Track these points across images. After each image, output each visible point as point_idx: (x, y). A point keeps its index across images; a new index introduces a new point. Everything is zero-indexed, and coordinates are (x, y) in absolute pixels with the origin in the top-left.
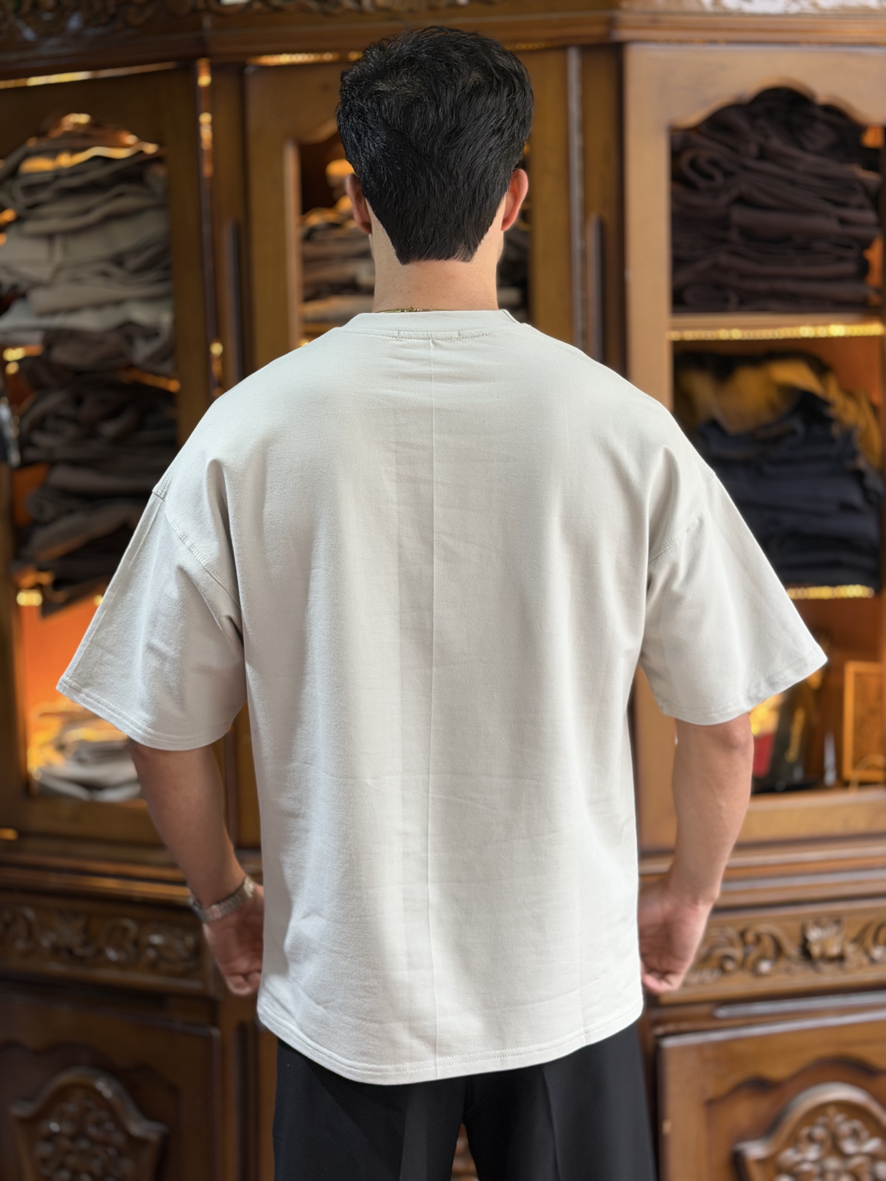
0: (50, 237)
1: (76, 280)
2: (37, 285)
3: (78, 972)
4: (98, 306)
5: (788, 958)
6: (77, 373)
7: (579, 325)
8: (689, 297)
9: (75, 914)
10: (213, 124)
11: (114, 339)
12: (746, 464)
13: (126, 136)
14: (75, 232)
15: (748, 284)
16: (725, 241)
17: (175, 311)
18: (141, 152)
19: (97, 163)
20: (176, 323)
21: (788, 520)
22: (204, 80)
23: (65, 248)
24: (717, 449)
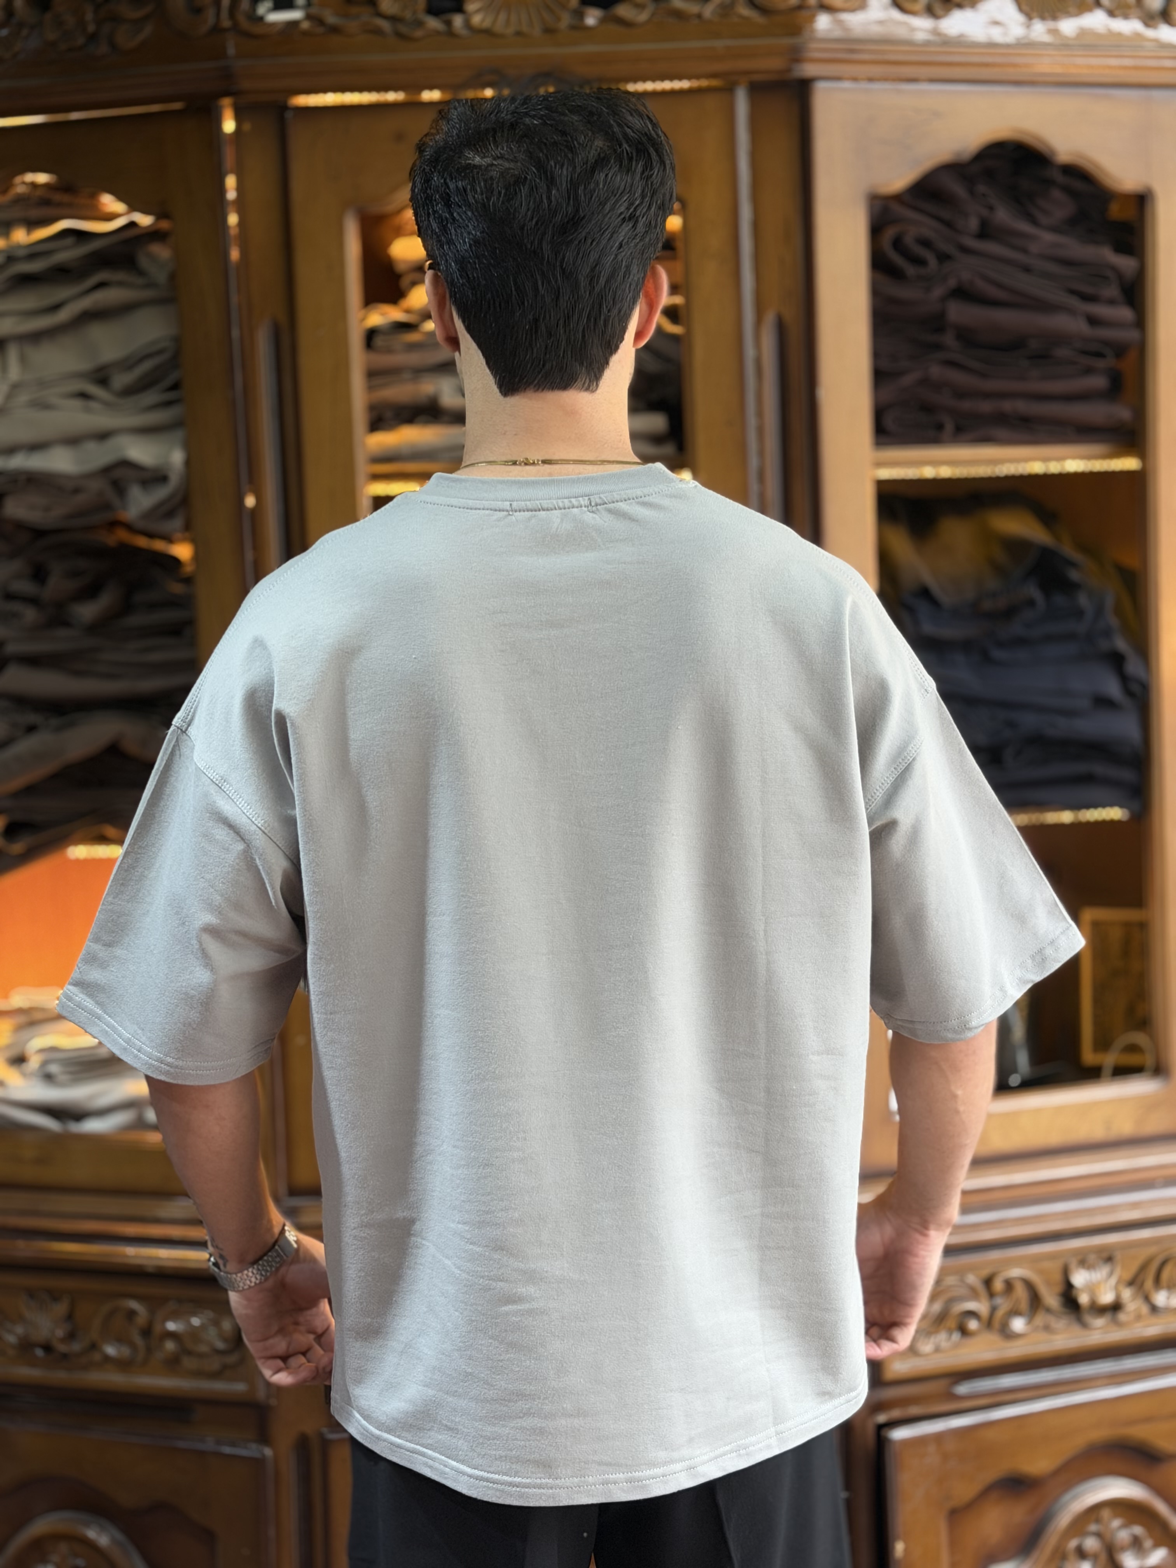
0: (1, 344)
1: (40, 405)
3: (60, 1376)
4: (73, 441)
5: (1048, 1310)
6: (38, 533)
7: (754, 462)
8: (889, 422)
9: (55, 1296)
10: (240, 188)
11: (96, 485)
12: (966, 646)
13: (109, 202)
14: (36, 337)
15: (967, 405)
16: (938, 347)
17: (188, 446)
18: (132, 225)
19: (69, 241)
20: (188, 463)
21: (1029, 721)
22: (229, 126)
23: (23, 360)
24: (928, 627)
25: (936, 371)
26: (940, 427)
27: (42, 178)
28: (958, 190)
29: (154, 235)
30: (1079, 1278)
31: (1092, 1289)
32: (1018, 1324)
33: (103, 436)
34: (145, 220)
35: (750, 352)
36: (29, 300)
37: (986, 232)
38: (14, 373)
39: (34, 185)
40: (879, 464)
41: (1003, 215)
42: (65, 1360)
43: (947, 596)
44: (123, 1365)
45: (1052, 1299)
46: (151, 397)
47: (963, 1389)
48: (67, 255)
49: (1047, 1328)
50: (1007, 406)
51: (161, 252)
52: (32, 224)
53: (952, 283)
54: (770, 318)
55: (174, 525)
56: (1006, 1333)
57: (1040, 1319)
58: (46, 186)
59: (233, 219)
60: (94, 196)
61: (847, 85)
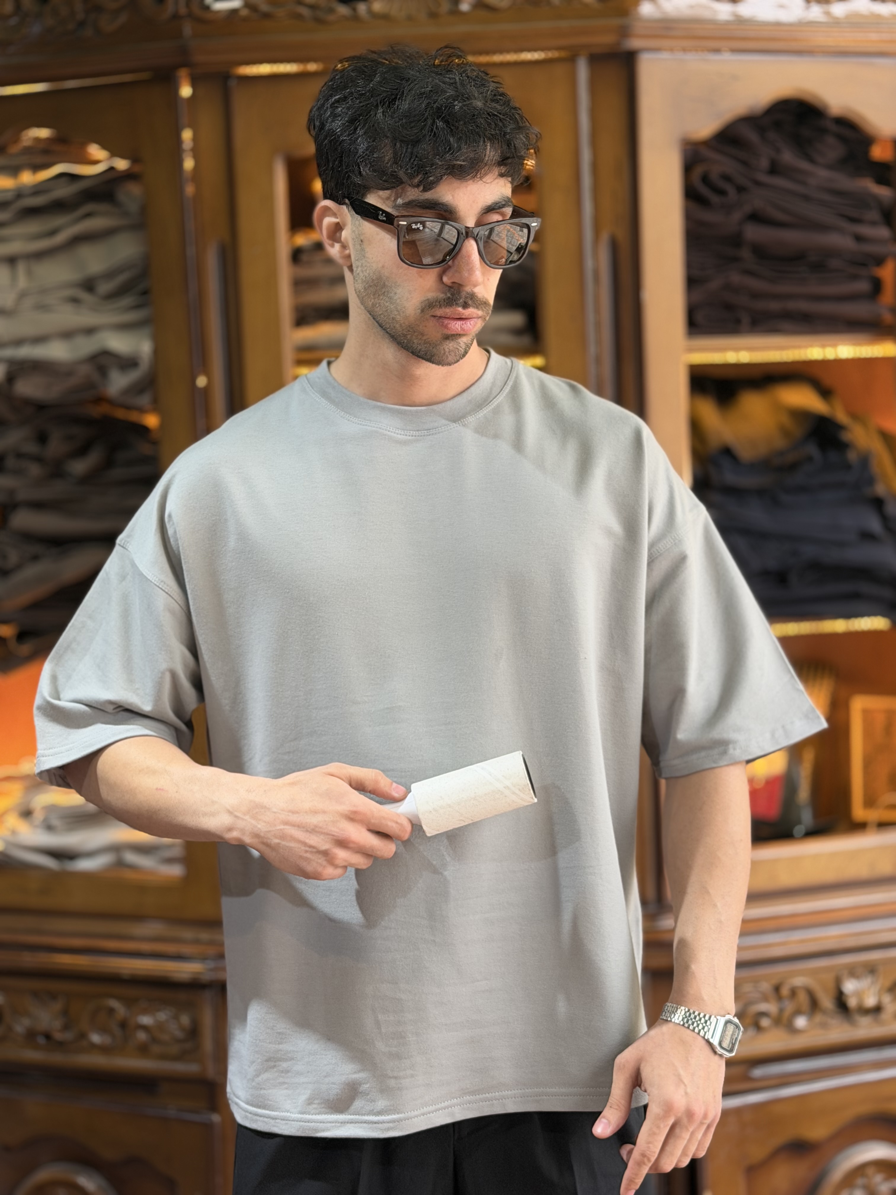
0: (11, 261)
1: (42, 308)
3: (57, 1058)
4: (67, 335)
5: (824, 1012)
6: (40, 407)
7: (592, 349)
8: (699, 317)
9: (53, 996)
10: (195, 139)
11: (85, 370)
12: (761, 493)
13: (95, 151)
14: (39, 256)
15: (760, 305)
16: (736, 259)
17: (156, 339)
18: (112, 169)
19: (63, 180)
20: (156, 352)
21: (809, 551)
22: (186, 91)
23: (29, 273)
24: (730, 477)
25: (736, 278)
26: (738, 321)
27: (44, 133)
28: (752, 136)
29: (128, 176)
30: (850, 986)
31: (859, 994)
32: (801, 1022)
33: (90, 331)
34: (122, 164)
35: (589, 263)
36: (33, 226)
37: (774, 169)
38: (22, 282)
39: (37, 140)
40: (690, 350)
41: (788, 157)
42: (61, 1046)
43: (746, 454)
44: (105, 1050)
45: (827, 1002)
46: (127, 301)
47: (758, 1072)
48: (63, 191)
49: (824, 1026)
50: (792, 305)
51: (134, 189)
52: (36, 168)
53: (747, 209)
54: (605, 238)
55: (145, 400)
56: (791, 1029)
57: (819, 1018)
58: (47, 139)
59: (189, 164)
60: (83, 145)
61: (665, 55)
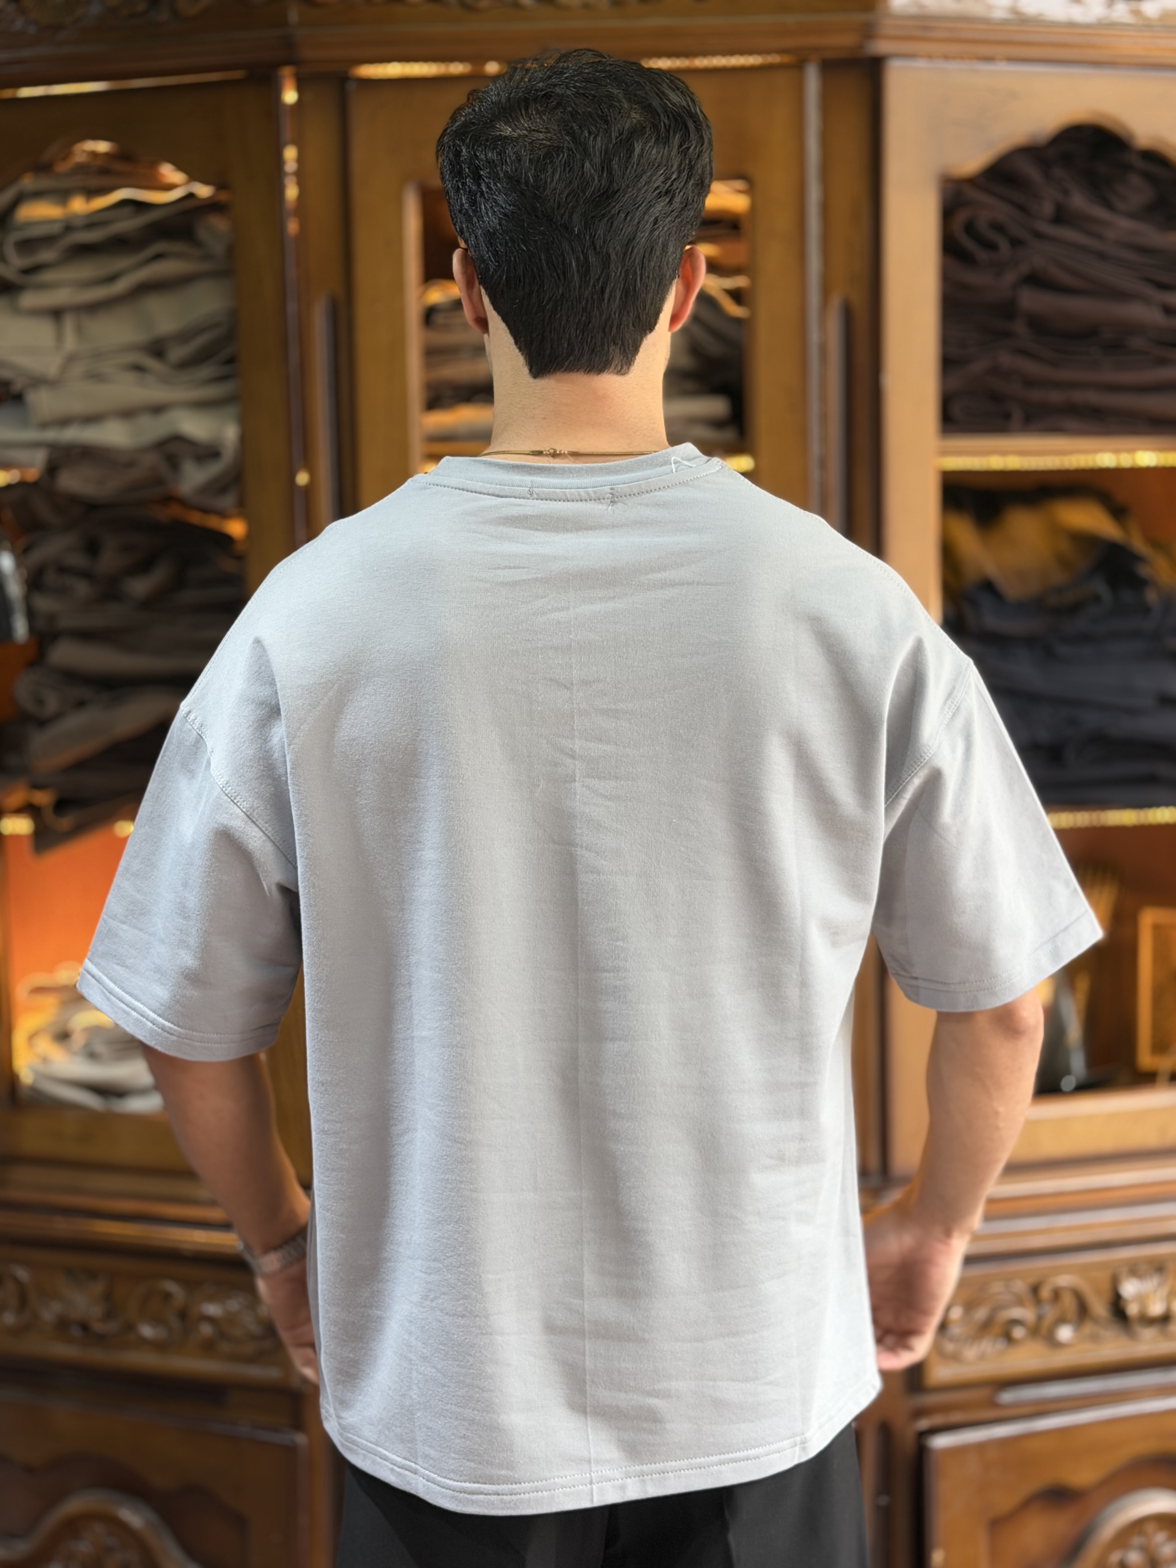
0: (57, 314)
1: (95, 377)
2: (39, 381)
3: (96, 1356)
4: (128, 414)
5: (1096, 1320)
6: (91, 507)
7: (815, 449)
8: (956, 411)
9: (92, 1275)
10: (300, 160)
11: (150, 460)
12: (1030, 641)
13: (169, 173)
14: (93, 308)
15: (1036, 395)
16: (1007, 334)
17: (243, 422)
18: (191, 196)
19: (127, 210)
20: (243, 439)
21: (1092, 720)
22: (290, 96)
23: (80, 331)
24: (991, 621)
25: (1006, 359)
26: (1007, 416)
27: (102, 146)
28: (1033, 173)
29: (212, 207)
30: (1130, 1288)
31: (1141, 1299)
32: (1065, 1333)
33: (157, 409)
34: (203, 191)
35: (814, 336)
36: (85, 270)
37: (1061, 217)
38: (70, 343)
39: (94, 154)
40: (944, 453)
41: (1079, 201)
42: (101, 1340)
43: (1012, 590)
44: (158, 1346)
45: (1100, 1308)
46: (207, 371)
47: (1007, 1397)
48: (127, 224)
49: (1094, 1338)
50: (1079, 396)
51: (219, 224)
52: (91, 193)
53: (1024, 269)
54: (836, 302)
55: (228, 501)
56: (1052, 1342)
57: (1088, 1328)
58: (106, 155)
59: (292, 192)
60: (154, 165)
61: (921, 64)
